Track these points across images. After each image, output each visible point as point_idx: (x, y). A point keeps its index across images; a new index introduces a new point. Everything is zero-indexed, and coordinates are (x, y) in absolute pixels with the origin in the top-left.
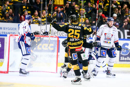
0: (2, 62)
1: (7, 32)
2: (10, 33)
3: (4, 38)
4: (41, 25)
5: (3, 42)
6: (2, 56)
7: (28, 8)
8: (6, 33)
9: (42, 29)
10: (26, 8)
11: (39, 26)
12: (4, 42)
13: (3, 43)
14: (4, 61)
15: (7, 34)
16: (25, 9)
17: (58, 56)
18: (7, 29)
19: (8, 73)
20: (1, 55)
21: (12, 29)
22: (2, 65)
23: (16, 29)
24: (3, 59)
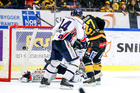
1: (6, 23)
2: (10, 23)
3: (2, 31)
4: (55, 11)
8: (4, 24)
9: (57, 17)
11: (52, 12)
19: (10, 81)
21: (13, 17)
23: (18, 18)
24: (2, 61)
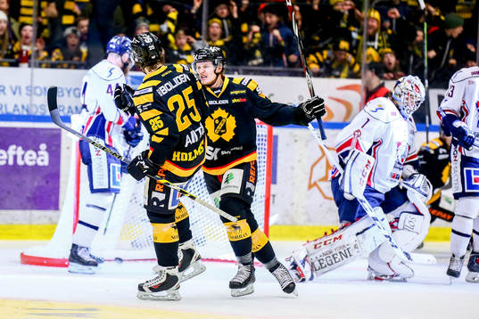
0: (52, 223)
5: (56, 143)
6: (53, 198)
7: (150, 12)
10: (143, 14)
12: (59, 146)
13: (54, 148)
14: (59, 217)
15: (70, 114)
16: (139, 15)
17: (271, 198)
18: (72, 93)
20: (50, 196)
22: (53, 234)
